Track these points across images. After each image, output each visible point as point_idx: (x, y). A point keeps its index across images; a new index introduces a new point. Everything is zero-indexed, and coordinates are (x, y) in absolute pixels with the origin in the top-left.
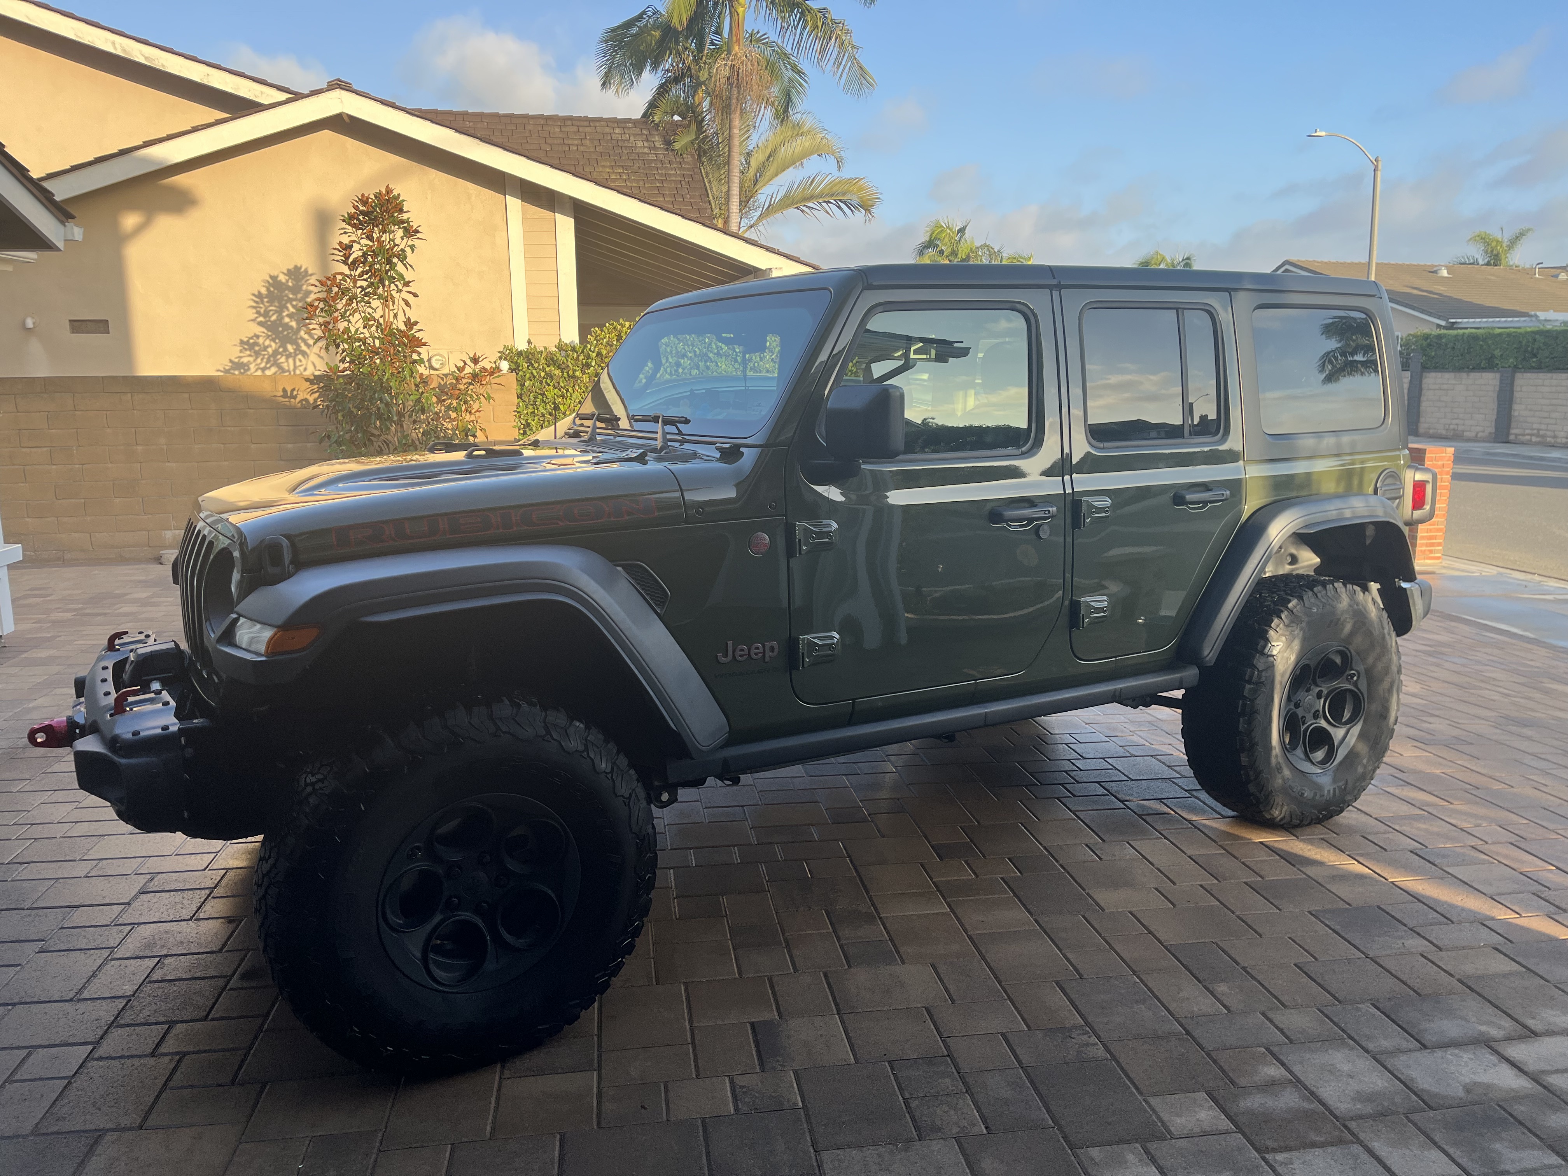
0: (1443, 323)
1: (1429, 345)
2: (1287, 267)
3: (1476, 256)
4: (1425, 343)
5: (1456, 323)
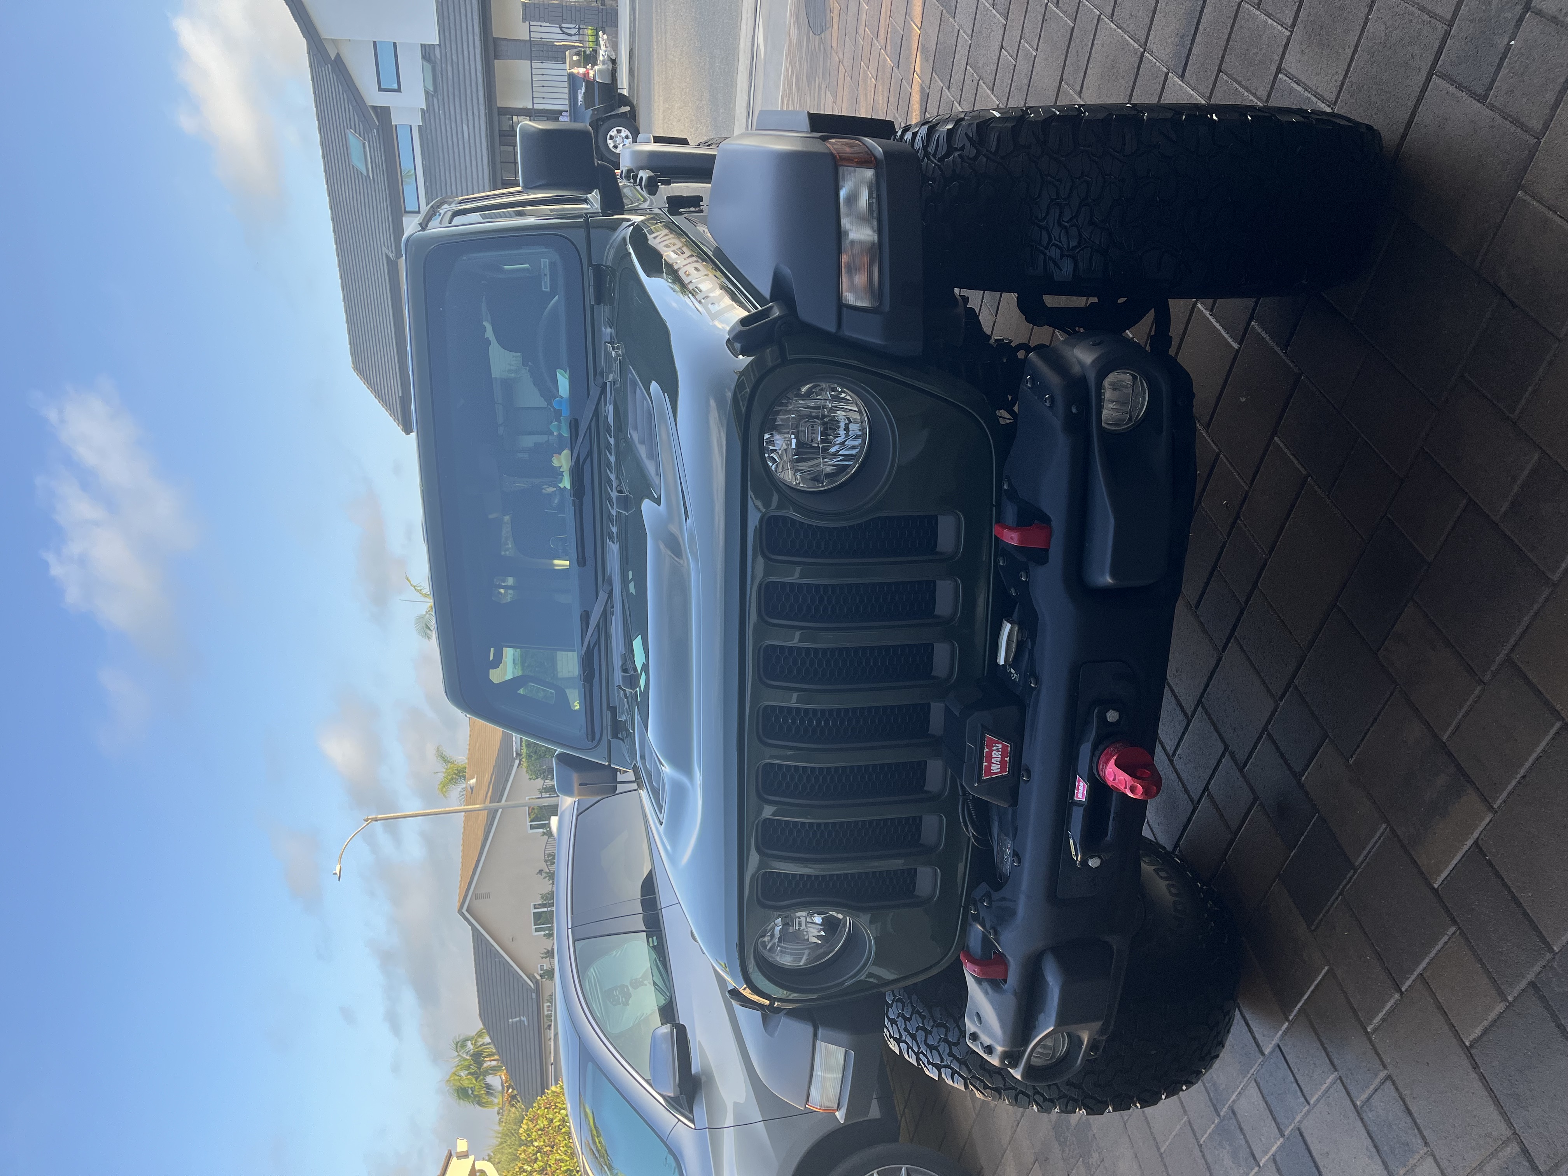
0: (517, 762)
1: (535, 753)
2: (464, 910)
3: (460, 789)
4: (534, 757)
5: (516, 751)
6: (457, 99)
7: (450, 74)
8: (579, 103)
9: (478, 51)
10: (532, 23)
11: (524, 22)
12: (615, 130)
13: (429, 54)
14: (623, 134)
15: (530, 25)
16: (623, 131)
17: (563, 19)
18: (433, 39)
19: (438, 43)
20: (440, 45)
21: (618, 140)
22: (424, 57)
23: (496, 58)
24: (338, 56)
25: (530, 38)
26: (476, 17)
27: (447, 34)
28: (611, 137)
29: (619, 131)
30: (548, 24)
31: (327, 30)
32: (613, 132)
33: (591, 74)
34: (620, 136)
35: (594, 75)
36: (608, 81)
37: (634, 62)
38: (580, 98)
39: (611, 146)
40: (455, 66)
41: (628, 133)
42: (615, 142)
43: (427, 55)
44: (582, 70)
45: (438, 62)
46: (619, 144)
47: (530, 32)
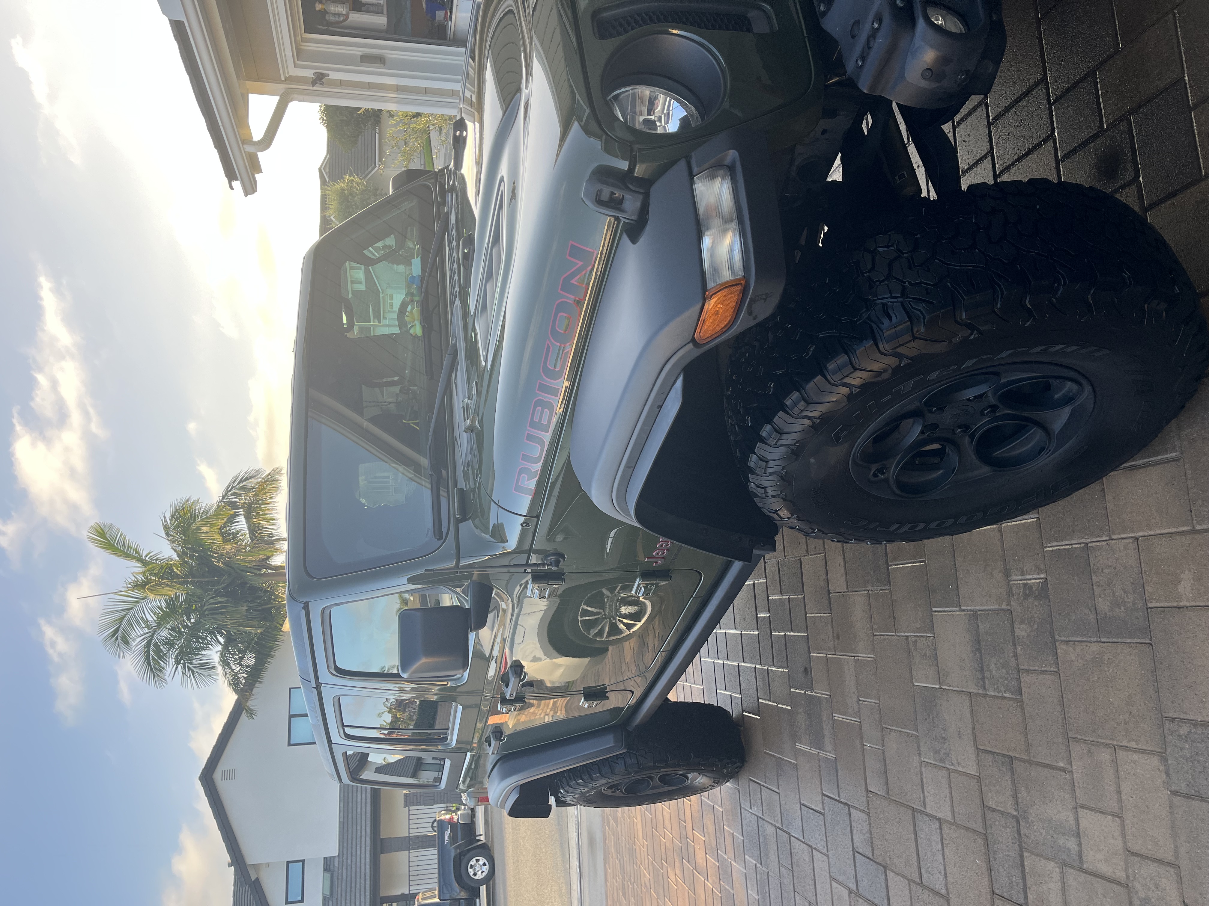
6: (348, 894)
7: (344, 876)
8: (446, 842)
9: (368, 849)
10: (411, 808)
11: (404, 807)
12: (474, 860)
13: (329, 866)
14: (481, 863)
15: (409, 810)
16: (481, 860)
17: (434, 801)
18: (333, 851)
19: (337, 855)
20: (339, 856)
21: (477, 868)
22: (325, 870)
23: (381, 853)
24: (257, 879)
25: (409, 833)
26: (368, 822)
27: (345, 845)
28: (472, 867)
29: (478, 861)
30: (423, 807)
31: (252, 857)
32: (473, 862)
33: (455, 817)
34: (479, 864)
35: (458, 819)
36: (469, 822)
37: (488, 814)
38: (446, 838)
39: (471, 874)
40: (349, 868)
41: (485, 861)
42: (474, 870)
43: (328, 867)
44: (448, 817)
45: (336, 870)
46: (478, 871)
47: (409, 819)
